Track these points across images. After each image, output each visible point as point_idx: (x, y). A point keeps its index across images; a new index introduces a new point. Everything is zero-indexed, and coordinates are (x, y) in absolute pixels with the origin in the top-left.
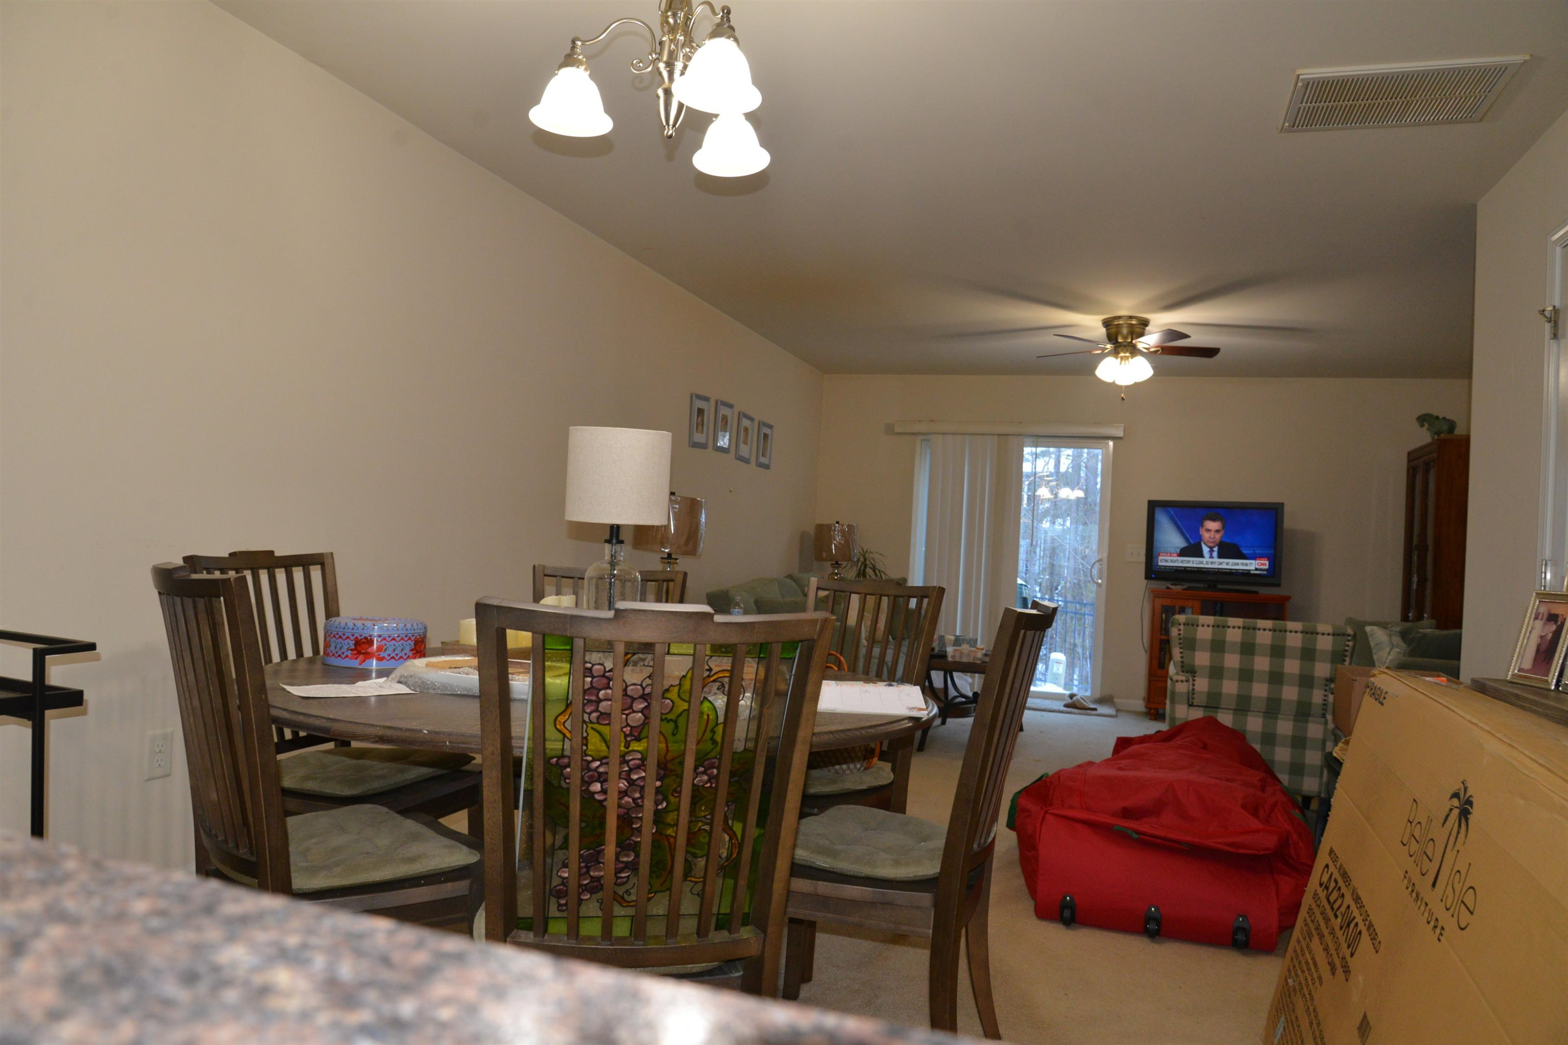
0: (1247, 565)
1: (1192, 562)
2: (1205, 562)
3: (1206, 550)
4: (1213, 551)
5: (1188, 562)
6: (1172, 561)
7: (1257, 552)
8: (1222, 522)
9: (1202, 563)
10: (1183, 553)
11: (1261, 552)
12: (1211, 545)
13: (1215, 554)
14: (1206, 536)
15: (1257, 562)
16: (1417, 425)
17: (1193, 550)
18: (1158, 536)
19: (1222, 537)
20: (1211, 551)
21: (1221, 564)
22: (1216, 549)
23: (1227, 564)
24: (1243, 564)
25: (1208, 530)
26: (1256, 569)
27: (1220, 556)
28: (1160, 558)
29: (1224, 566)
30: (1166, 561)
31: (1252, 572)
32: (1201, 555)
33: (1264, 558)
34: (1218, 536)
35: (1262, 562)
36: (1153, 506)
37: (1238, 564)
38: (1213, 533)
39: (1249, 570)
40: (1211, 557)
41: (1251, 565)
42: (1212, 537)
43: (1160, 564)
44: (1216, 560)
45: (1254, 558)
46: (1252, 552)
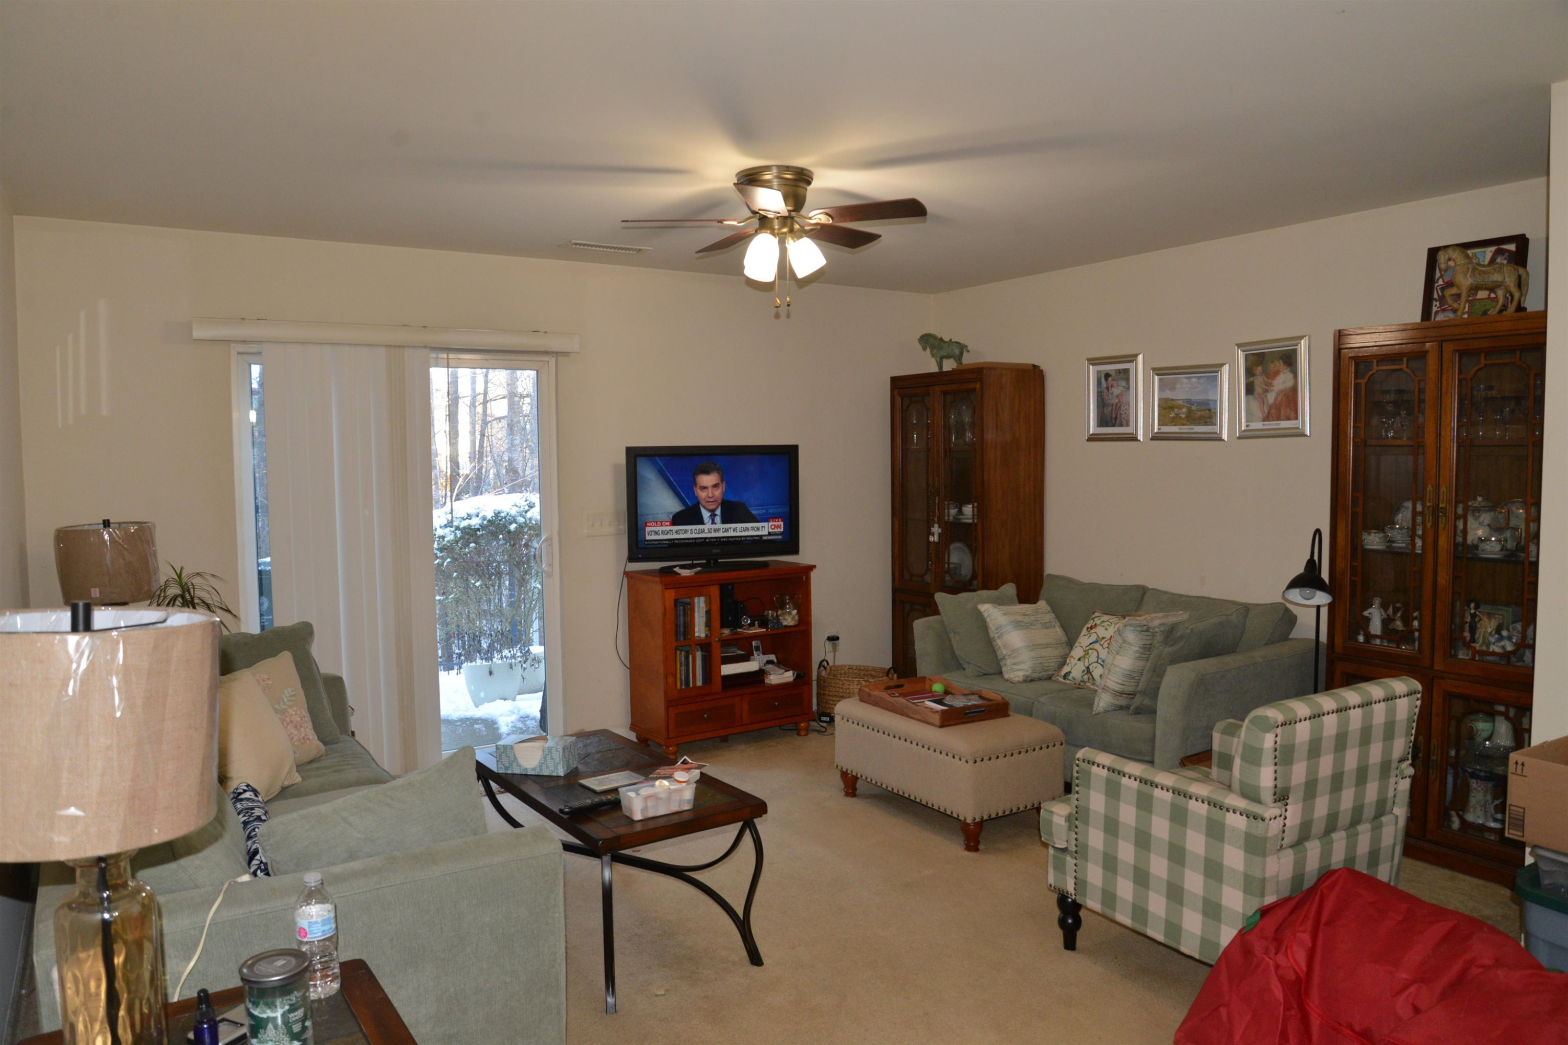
0: (758, 529)
1: (690, 532)
2: (706, 531)
3: (706, 515)
4: (716, 515)
5: (686, 531)
6: (663, 532)
7: (770, 511)
8: (719, 473)
9: (703, 531)
10: (678, 519)
11: (775, 510)
12: (712, 507)
13: (718, 519)
14: (702, 495)
15: (770, 524)
16: (920, 347)
17: (690, 515)
18: (643, 499)
19: (724, 494)
20: (713, 516)
21: (726, 530)
22: (718, 512)
23: (735, 530)
24: (753, 529)
25: (704, 488)
26: (770, 534)
27: (724, 521)
28: (648, 529)
29: (731, 534)
30: (657, 533)
31: (764, 538)
32: (701, 521)
33: (778, 518)
34: (718, 493)
35: (776, 523)
36: (635, 455)
37: (747, 529)
38: (710, 490)
39: (761, 536)
40: (713, 523)
41: (763, 529)
42: (711, 495)
43: (648, 537)
44: (719, 526)
45: (767, 520)
46: (764, 511)
